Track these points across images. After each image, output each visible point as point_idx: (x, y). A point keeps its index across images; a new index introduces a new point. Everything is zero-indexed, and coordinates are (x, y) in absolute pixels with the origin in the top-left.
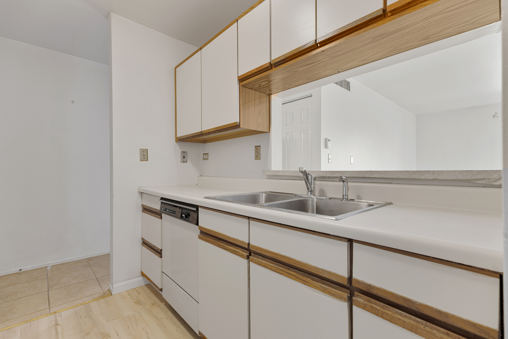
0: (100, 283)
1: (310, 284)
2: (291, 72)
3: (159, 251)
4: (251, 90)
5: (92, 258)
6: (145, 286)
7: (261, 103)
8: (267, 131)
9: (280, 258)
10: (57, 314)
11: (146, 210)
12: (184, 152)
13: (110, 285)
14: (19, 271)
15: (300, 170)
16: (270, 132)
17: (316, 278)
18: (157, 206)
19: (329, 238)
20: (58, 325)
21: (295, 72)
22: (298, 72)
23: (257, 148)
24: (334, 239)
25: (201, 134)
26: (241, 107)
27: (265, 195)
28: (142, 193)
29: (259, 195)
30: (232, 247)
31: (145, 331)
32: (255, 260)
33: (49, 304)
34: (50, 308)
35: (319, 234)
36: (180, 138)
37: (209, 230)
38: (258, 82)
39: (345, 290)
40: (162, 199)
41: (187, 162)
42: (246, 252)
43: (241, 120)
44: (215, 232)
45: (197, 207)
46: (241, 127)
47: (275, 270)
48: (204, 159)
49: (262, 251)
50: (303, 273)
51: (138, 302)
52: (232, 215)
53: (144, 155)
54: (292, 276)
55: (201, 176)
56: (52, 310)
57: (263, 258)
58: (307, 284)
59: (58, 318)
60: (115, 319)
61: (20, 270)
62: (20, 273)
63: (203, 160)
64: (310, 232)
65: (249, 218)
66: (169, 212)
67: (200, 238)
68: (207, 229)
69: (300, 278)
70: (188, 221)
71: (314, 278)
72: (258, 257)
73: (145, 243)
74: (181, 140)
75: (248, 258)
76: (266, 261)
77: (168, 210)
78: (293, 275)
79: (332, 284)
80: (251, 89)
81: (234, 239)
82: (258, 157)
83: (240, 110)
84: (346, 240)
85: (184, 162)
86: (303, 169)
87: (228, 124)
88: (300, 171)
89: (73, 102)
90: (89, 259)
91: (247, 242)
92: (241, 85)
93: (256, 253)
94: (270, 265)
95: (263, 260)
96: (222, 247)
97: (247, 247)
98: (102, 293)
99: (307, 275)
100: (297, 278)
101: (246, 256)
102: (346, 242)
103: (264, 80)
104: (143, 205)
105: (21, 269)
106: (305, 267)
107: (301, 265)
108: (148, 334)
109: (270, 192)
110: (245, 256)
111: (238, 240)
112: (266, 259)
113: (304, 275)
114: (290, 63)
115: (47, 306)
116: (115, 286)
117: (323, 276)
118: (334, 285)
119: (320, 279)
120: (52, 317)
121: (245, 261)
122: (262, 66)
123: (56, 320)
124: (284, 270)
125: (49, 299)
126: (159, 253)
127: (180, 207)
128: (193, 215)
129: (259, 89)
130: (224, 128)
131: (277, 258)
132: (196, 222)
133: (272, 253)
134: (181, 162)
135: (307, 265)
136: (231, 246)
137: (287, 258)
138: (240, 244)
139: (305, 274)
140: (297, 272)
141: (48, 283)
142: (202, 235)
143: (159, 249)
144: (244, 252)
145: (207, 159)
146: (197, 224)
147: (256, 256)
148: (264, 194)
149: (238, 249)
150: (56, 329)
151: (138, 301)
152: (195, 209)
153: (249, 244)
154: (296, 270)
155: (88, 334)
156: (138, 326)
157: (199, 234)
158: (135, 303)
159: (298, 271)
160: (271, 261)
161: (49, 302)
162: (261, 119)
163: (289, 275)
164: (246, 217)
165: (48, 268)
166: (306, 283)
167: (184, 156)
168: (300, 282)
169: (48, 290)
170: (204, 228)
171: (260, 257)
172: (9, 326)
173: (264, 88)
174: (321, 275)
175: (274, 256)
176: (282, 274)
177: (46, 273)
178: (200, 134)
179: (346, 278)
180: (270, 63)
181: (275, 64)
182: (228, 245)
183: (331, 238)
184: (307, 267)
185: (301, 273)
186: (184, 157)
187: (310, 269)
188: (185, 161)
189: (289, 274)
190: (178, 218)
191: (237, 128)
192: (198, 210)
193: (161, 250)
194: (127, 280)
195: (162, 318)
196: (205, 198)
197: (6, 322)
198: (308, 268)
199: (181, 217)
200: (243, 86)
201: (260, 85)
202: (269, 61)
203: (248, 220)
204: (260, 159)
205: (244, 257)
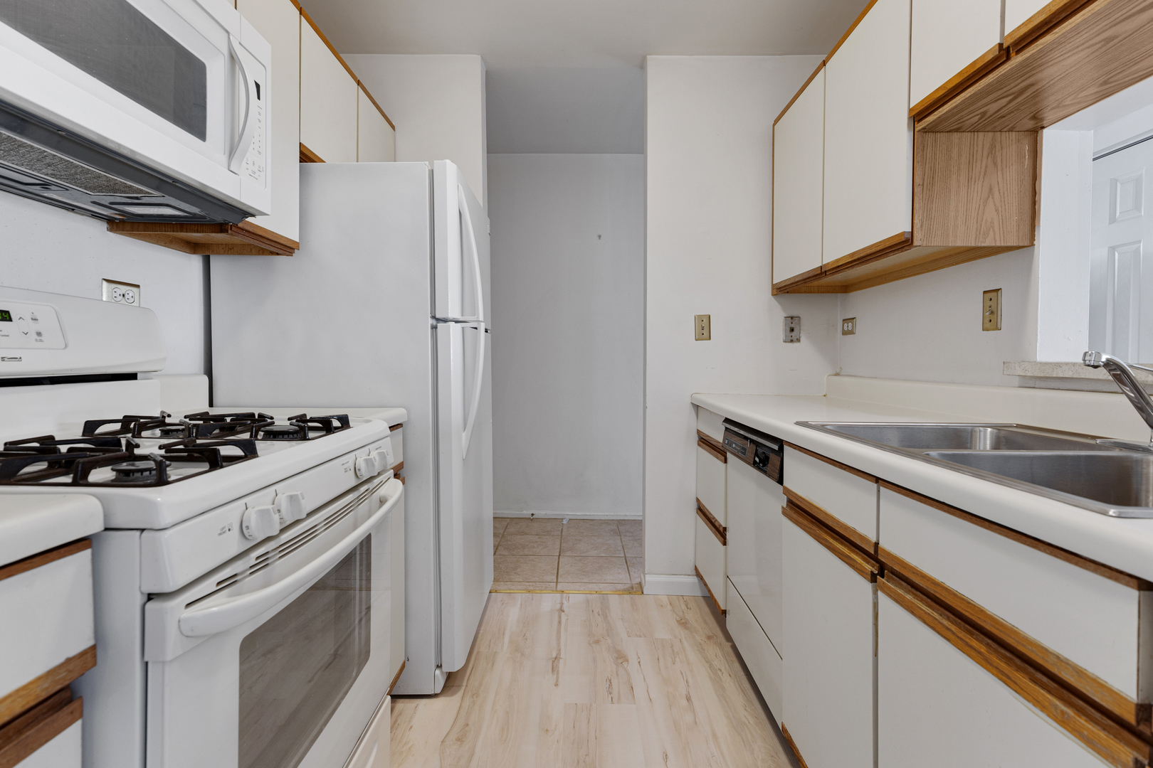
0: (630, 568)
1: (1022, 689)
2: (1088, 47)
3: (721, 529)
4: (956, 136)
5: (625, 520)
6: (701, 599)
7: (995, 164)
8: (1026, 245)
9: (945, 597)
10: (565, 595)
11: (704, 441)
12: (792, 318)
13: (642, 575)
14: (530, 516)
15: (1084, 360)
16: (1032, 245)
17: (1045, 679)
18: (718, 435)
19: (1081, 567)
20: (563, 611)
21: (1108, 43)
22: (1120, 38)
23: (992, 296)
24: (1095, 571)
25: (821, 273)
26: (915, 191)
27: (991, 433)
28: (697, 407)
29: (972, 431)
30: (845, 546)
31: (685, 679)
32: (889, 588)
33: (557, 576)
34: (557, 583)
35: (1051, 548)
36: (780, 286)
37: (801, 498)
38: (972, 108)
39: (1135, 740)
40: (727, 420)
41: (798, 340)
42: (873, 564)
43: (915, 225)
44: (810, 504)
45: (780, 443)
46: (916, 243)
47: (933, 625)
48: (845, 333)
49: (905, 568)
50: (1008, 654)
51: (683, 623)
52: (844, 469)
53: (704, 329)
54: (973, 653)
55: (837, 374)
56: (560, 587)
57: (909, 587)
58: (1012, 684)
59: (564, 601)
60: (640, 637)
61: (533, 515)
62: (532, 520)
63: (843, 334)
64: (1024, 538)
65: (877, 480)
66: (736, 449)
67: (784, 513)
68: (796, 495)
69: (995, 664)
70: (765, 472)
71: (1039, 676)
72: (899, 583)
73: (702, 511)
74: (784, 290)
75: (873, 579)
76: (916, 596)
77: (734, 445)
78: (975, 650)
79: (1093, 711)
80: (957, 130)
81: (846, 528)
82: (992, 319)
83: (915, 197)
84: (1135, 582)
85: (792, 341)
86: (1100, 357)
87: (880, 242)
88: (1087, 362)
89: (600, 237)
90: (621, 522)
91: (874, 540)
92: (919, 131)
93: (893, 572)
94: (923, 610)
95: (909, 592)
96: (824, 542)
97: (873, 552)
98: (629, 585)
99: (1018, 661)
100: (987, 660)
101: (870, 573)
102: (1133, 587)
103: (991, 97)
104: (699, 432)
105: (533, 513)
106: (1010, 637)
107: (998, 629)
108: (688, 686)
109: (1018, 426)
110: (867, 574)
111: (854, 532)
112: (915, 592)
113: (1011, 659)
114: (1067, 25)
115: (555, 577)
116: (648, 578)
117: (1060, 676)
118: (1097, 715)
119: (1056, 686)
120: (558, 595)
121: (867, 586)
122: (975, 62)
123: (562, 604)
124: (953, 629)
125: (558, 569)
126: (721, 533)
127: (752, 441)
128: (774, 459)
129: (988, 124)
130: (873, 250)
131: (938, 595)
132: (777, 476)
133: (928, 580)
134: (785, 342)
135: (1013, 631)
136: (842, 544)
137: (963, 599)
138: (858, 542)
139: (1014, 658)
140: (991, 646)
141: (561, 543)
142: (791, 508)
143: (721, 526)
144: (868, 563)
145: (851, 332)
146: (780, 481)
147: (893, 579)
148: (989, 429)
149: (857, 554)
150: (560, 617)
151: (683, 621)
152: (776, 447)
153: (877, 544)
154: (990, 641)
155: (597, 642)
156: (674, 664)
157: (785, 506)
158: (677, 621)
159: (995, 646)
160: (929, 600)
161: (558, 573)
162: (997, 210)
163: (967, 648)
164: (871, 478)
165: (565, 522)
166: (1009, 681)
167: (792, 326)
168: (993, 674)
169: (560, 555)
170: (792, 492)
171: (903, 583)
172: (510, 590)
173: (1004, 119)
174: (1055, 671)
175: (931, 589)
176: (948, 640)
177: (560, 529)
178: (819, 272)
179: (1132, 702)
180: (1001, 45)
181: (1016, 43)
182: (836, 540)
183: (1086, 569)
184: (1014, 639)
185: (1003, 651)
186: (792, 330)
187: (1023, 645)
188: (794, 338)
189: (967, 644)
190: (749, 464)
191: (906, 248)
192: (781, 449)
193: (725, 529)
194: (669, 575)
195: (721, 670)
196: (798, 423)
197: (508, 583)
198: (1017, 642)
199: (755, 464)
200: (925, 130)
201: (984, 114)
202: (998, 41)
203: (875, 485)
204: (997, 328)
205: (865, 575)
